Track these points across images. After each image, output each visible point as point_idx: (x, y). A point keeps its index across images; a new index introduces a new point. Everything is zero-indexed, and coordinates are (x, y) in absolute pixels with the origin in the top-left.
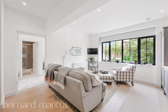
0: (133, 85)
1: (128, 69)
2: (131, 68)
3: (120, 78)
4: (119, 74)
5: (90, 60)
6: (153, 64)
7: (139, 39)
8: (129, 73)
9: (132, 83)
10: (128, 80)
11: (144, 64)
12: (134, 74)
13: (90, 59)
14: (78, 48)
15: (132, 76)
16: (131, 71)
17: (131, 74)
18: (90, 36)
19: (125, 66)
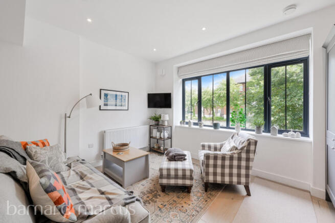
0: (249, 194)
1: (236, 149)
2: (243, 145)
3: (215, 174)
4: (211, 162)
5: (153, 123)
6: (301, 133)
7: (268, 69)
8: (240, 159)
9: (247, 188)
10: (235, 179)
11: (280, 132)
12: (250, 163)
13: (154, 119)
14: (118, 93)
15: (248, 168)
16: (244, 155)
17: (243, 163)
18: (156, 64)
19: (232, 138)
